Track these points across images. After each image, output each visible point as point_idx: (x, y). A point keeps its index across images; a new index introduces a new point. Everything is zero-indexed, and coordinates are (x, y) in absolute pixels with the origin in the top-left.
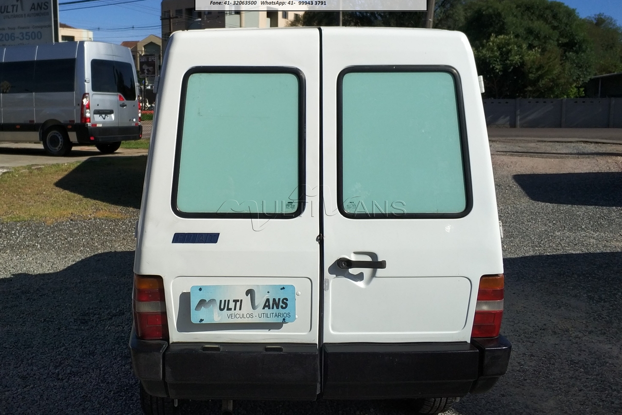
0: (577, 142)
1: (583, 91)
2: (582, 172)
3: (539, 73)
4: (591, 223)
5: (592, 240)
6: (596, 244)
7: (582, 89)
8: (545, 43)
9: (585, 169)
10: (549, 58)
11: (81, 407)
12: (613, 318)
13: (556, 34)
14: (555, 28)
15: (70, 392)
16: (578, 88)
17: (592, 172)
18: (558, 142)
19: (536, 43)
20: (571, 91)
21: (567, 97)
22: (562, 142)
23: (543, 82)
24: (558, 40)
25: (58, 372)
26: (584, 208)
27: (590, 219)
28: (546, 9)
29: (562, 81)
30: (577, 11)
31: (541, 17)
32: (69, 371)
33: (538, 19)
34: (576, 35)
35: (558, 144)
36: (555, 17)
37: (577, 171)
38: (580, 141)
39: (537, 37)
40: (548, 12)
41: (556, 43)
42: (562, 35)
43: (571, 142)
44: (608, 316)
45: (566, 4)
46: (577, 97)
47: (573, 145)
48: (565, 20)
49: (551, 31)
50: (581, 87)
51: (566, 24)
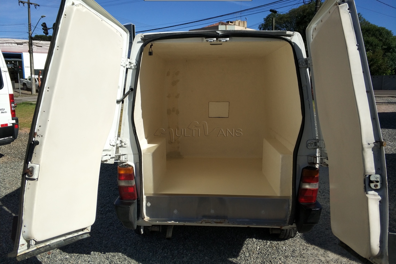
0: (388, 97)
1: (394, 72)
2: (389, 112)
3: (371, 63)
4: (390, 137)
5: (389, 147)
6: (391, 149)
7: (393, 71)
8: (375, 48)
9: (390, 110)
10: (377, 55)
11: (108, 229)
12: (394, 188)
13: (381, 44)
14: (381, 40)
15: (104, 221)
16: (392, 70)
17: (394, 112)
18: (378, 97)
19: (370, 48)
20: (388, 72)
21: (386, 75)
22: (380, 97)
23: (373, 67)
24: (382, 47)
25: (102, 210)
26: (387, 130)
27: (389, 136)
28: (377, 31)
29: (383, 67)
30: (392, 32)
31: (374, 35)
32: (107, 210)
33: (372, 36)
34: (392, 44)
35: (378, 98)
36: (381, 34)
37: (386, 111)
38: (390, 97)
39: (371, 45)
40: (377, 32)
41: (381, 48)
42: (384, 45)
43: (385, 97)
44: (391, 187)
45: (386, 29)
46: (390, 75)
47: (386, 98)
48: (386, 36)
49: (378, 42)
50: (393, 70)
51: (386, 39)
